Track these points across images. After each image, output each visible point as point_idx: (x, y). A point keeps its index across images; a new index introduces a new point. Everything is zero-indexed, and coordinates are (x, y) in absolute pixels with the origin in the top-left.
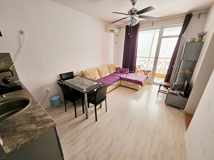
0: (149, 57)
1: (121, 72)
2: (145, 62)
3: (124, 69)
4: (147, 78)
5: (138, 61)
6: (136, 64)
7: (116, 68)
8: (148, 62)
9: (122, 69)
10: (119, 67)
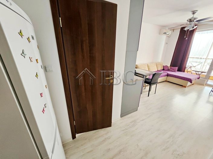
0: (206, 59)
1: (169, 70)
2: (200, 63)
3: (172, 67)
4: (199, 78)
5: (190, 62)
6: (187, 65)
7: (163, 66)
8: (203, 63)
9: (169, 68)
10: (167, 66)
